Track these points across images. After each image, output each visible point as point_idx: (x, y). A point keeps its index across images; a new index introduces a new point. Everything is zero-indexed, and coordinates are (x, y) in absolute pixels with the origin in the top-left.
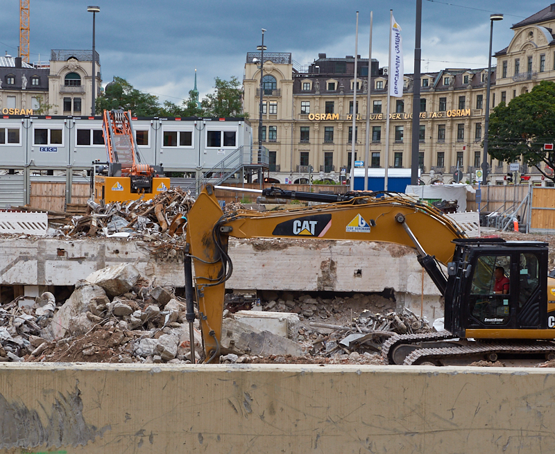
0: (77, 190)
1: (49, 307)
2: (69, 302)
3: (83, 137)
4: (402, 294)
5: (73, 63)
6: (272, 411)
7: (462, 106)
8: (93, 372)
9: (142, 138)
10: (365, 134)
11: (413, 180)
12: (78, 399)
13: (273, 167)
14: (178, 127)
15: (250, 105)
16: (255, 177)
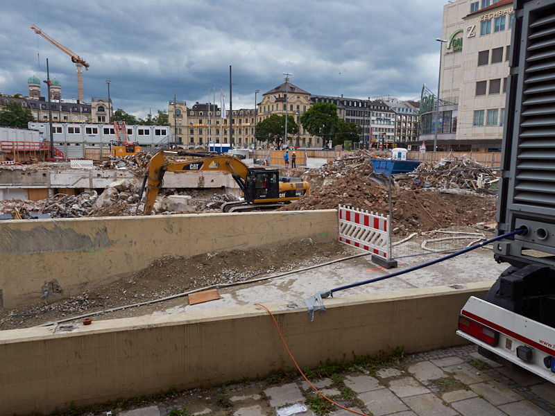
0: (105, 152)
1: (95, 196)
2: (103, 194)
3: (106, 131)
4: (228, 188)
5: (101, 102)
6: (180, 231)
8: (111, 220)
9: (130, 132)
10: (214, 132)
11: (231, 148)
12: (106, 231)
13: (181, 143)
14: (144, 128)
15: (171, 120)
16: (174, 147)
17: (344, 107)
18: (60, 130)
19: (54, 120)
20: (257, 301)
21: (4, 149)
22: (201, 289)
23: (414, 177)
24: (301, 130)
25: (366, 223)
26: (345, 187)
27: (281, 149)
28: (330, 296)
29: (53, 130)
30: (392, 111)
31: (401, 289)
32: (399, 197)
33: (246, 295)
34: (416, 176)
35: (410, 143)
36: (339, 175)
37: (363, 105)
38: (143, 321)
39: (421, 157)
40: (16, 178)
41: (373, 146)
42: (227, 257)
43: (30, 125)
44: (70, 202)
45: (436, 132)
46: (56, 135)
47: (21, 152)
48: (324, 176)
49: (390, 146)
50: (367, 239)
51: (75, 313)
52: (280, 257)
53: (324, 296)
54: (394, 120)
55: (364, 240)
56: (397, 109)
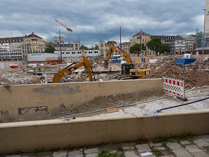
1: (75, 75)
2: (77, 74)
3: (78, 53)
4: (120, 71)
5: (76, 43)
6: (104, 87)
7: (126, 47)
8: (81, 83)
9: (86, 52)
12: (79, 87)
13: (103, 55)
14: (91, 51)
15: (100, 48)
16: (101, 57)
17: (164, 39)
18: (64, 53)
19: (62, 50)
20: (132, 112)
21: (47, 60)
22: (111, 108)
23: (194, 65)
24: (147, 48)
25: (174, 83)
26: (165, 70)
27: (139, 56)
28: (160, 112)
29: (61, 53)
30: (184, 39)
31: (189, 110)
32: (188, 73)
33: (127, 110)
34: (195, 65)
35: (192, 51)
36: (162, 65)
37: (171, 38)
38: (92, 118)
39: (197, 57)
40: (51, 70)
41: (176, 53)
42: (120, 96)
43: (55, 52)
44: (67, 77)
45: (203, 46)
46: (62, 55)
47: (52, 61)
48: (156, 66)
49: (183, 53)
50: (175, 90)
51: (70, 115)
52: (140, 96)
53: (158, 112)
54: (184, 43)
55: (173, 90)
56: (186, 38)
